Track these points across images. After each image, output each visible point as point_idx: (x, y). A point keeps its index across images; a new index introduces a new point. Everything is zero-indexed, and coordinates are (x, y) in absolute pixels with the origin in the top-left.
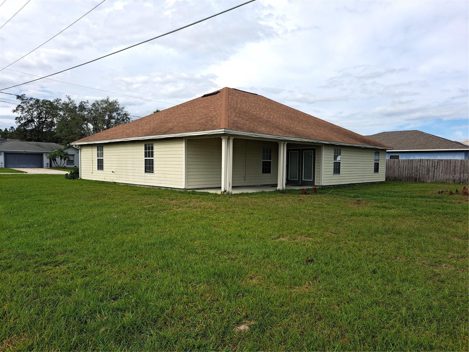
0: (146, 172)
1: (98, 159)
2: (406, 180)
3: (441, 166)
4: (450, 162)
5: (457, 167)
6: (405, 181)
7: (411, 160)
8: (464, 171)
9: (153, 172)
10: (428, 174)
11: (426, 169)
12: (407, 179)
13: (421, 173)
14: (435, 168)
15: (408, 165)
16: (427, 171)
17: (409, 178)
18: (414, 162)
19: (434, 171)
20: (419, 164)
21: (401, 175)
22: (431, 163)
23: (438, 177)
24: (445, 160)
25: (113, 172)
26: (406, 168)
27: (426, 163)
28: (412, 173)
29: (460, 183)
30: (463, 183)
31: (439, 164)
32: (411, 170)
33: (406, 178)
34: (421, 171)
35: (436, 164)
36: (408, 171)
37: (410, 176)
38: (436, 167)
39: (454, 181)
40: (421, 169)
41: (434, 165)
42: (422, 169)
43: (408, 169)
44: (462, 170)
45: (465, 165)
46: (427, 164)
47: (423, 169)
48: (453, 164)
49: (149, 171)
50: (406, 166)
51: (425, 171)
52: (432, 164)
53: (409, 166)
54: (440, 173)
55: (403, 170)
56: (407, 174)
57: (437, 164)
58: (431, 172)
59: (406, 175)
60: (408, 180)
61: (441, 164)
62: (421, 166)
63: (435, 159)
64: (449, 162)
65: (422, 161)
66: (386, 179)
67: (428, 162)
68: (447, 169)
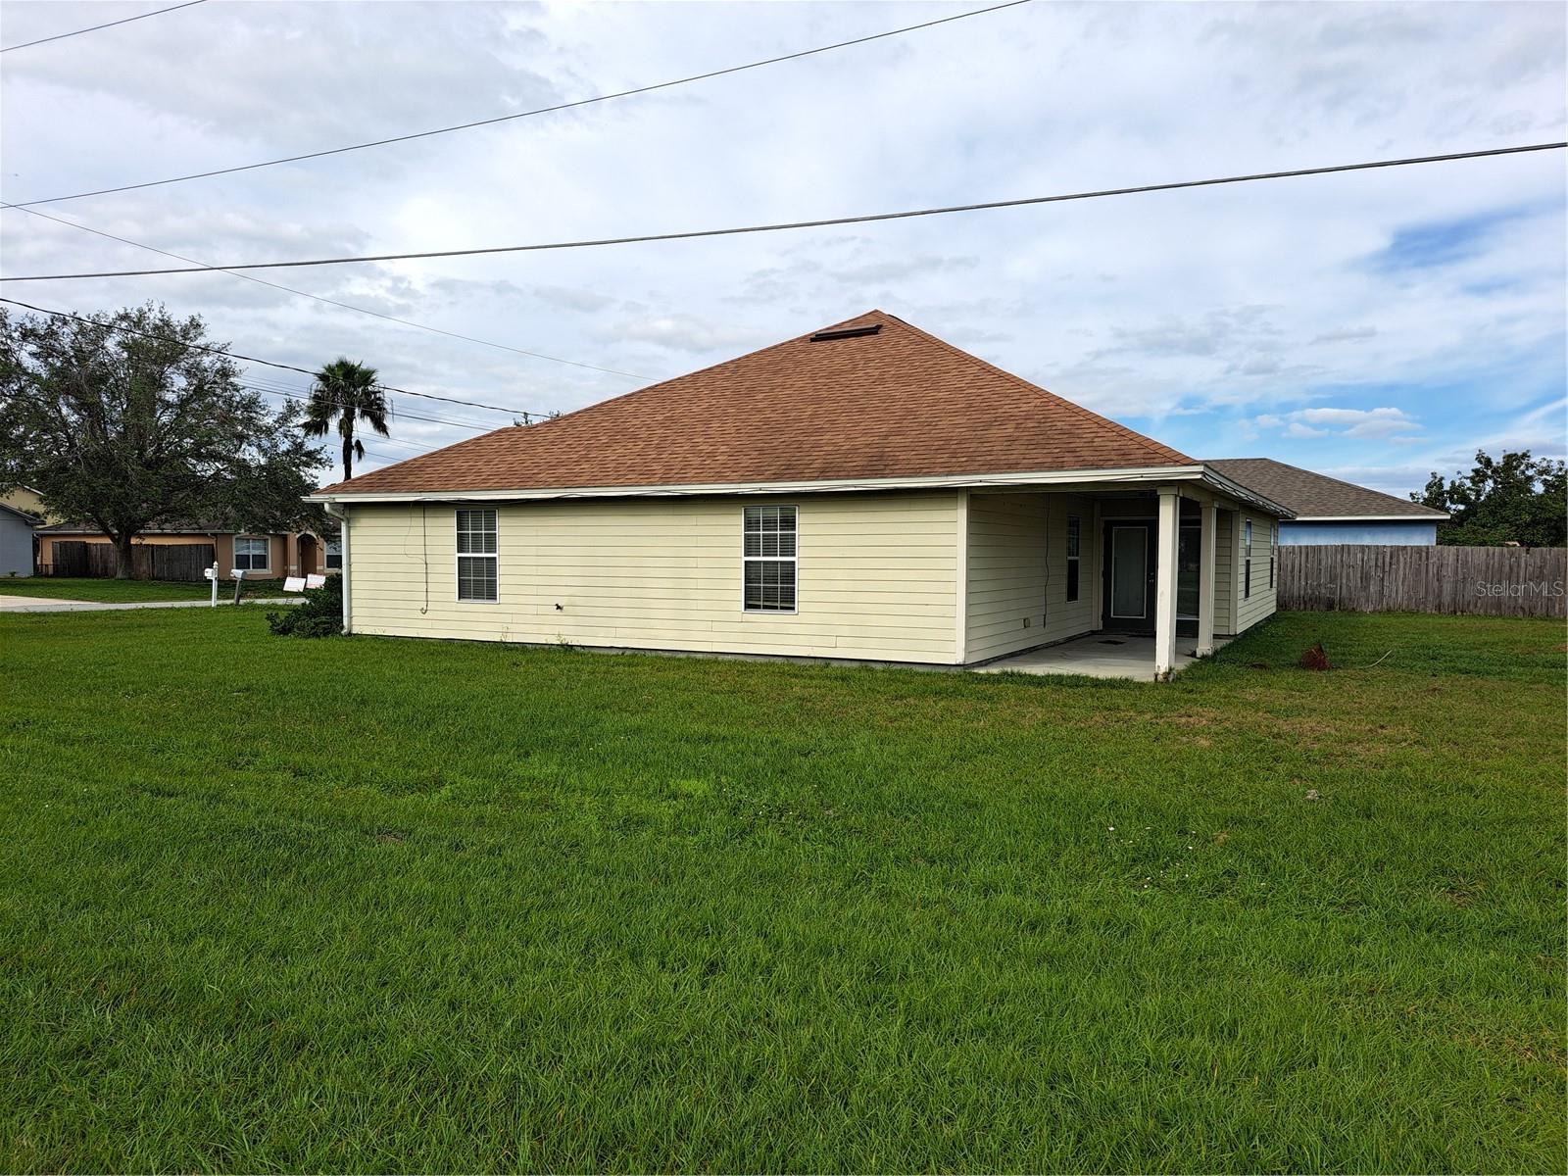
0: (748, 606)
1: (459, 558)
2: (1302, 607)
3: (1402, 565)
4: (1427, 553)
5: (1445, 567)
6: (1299, 609)
7: (1313, 547)
8: (1464, 578)
9: (793, 609)
10: (1366, 588)
11: (1359, 575)
12: (1305, 603)
13: (1344, 587)
14: (1384, 572)
15: (1307, 561)
16: (1362, 582)
17: (1311, 599)
18: (1323, 552)
19: (1382, 579)
20: (1339, 560)
21: (1285, 592)
22: (1373, 557)
23: (1394, 595)
24: (1412, 547)
25: (559, 607)
26: (1300, 572)
27: (1359, 556)
28: (1319, 585)
29: (1455, 613)
30: (1462, 612)
31: (1394, 560)
32: (1315, 578)
33: (1302, 602)
34: (1344, 581)
35: (1387, 559)
36: (1306, 578)
37: (1313, 593)
38: (1387, 569)
39: (1440, 606)
40: (1344, 575)
41: (1380, 561)
42: (1348, 575)
43: (1306, 575)
44: (1461, 577)
45: (1467, 562)
46: (1363, 560)
47: (1351, 574)
48: (1435, 559)
49: (766, 604)
50: (1300, 565)
51: (1356, 580)
52: (1377, 559)
53: (1309, 565)
54: (1400, 584)
55: (1293, 577)
56: (1302, 588)
57: (1391, 558)
58: (1372, 582)
59: (1302, 592)
60: (1309, 606)
61: (1402, 559)
62: (1345, 566)
63: (1384, 546)
64: (1424, 554)
65: (1346, 550)
66: (1279, 605)
67: (1363, 554)
68: (1418, 572)
